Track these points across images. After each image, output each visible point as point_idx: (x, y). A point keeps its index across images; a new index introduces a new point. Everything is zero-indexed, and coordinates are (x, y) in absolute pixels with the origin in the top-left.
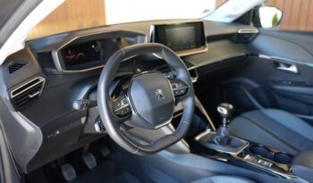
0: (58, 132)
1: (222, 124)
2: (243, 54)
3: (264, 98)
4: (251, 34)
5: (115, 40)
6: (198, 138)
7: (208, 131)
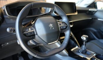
0: (8, 44)
1: (83, 44)
2: (91, 18)
3: (99, 35)
4: (94, 11)
5: (39, 8)
6: (72, 50)
7: (77, 47)
